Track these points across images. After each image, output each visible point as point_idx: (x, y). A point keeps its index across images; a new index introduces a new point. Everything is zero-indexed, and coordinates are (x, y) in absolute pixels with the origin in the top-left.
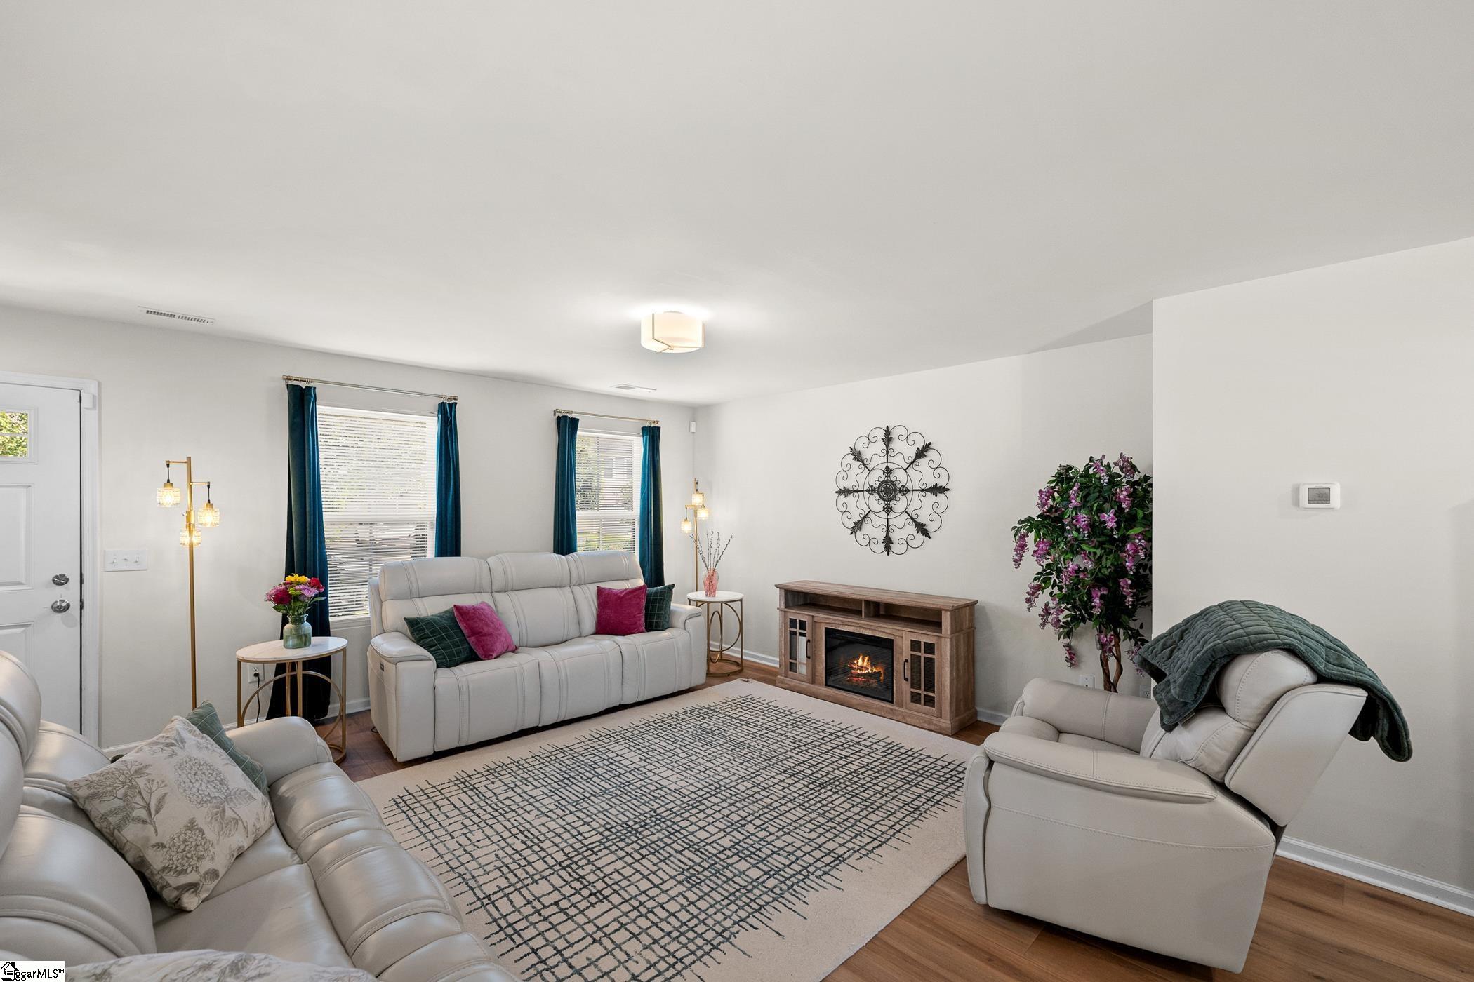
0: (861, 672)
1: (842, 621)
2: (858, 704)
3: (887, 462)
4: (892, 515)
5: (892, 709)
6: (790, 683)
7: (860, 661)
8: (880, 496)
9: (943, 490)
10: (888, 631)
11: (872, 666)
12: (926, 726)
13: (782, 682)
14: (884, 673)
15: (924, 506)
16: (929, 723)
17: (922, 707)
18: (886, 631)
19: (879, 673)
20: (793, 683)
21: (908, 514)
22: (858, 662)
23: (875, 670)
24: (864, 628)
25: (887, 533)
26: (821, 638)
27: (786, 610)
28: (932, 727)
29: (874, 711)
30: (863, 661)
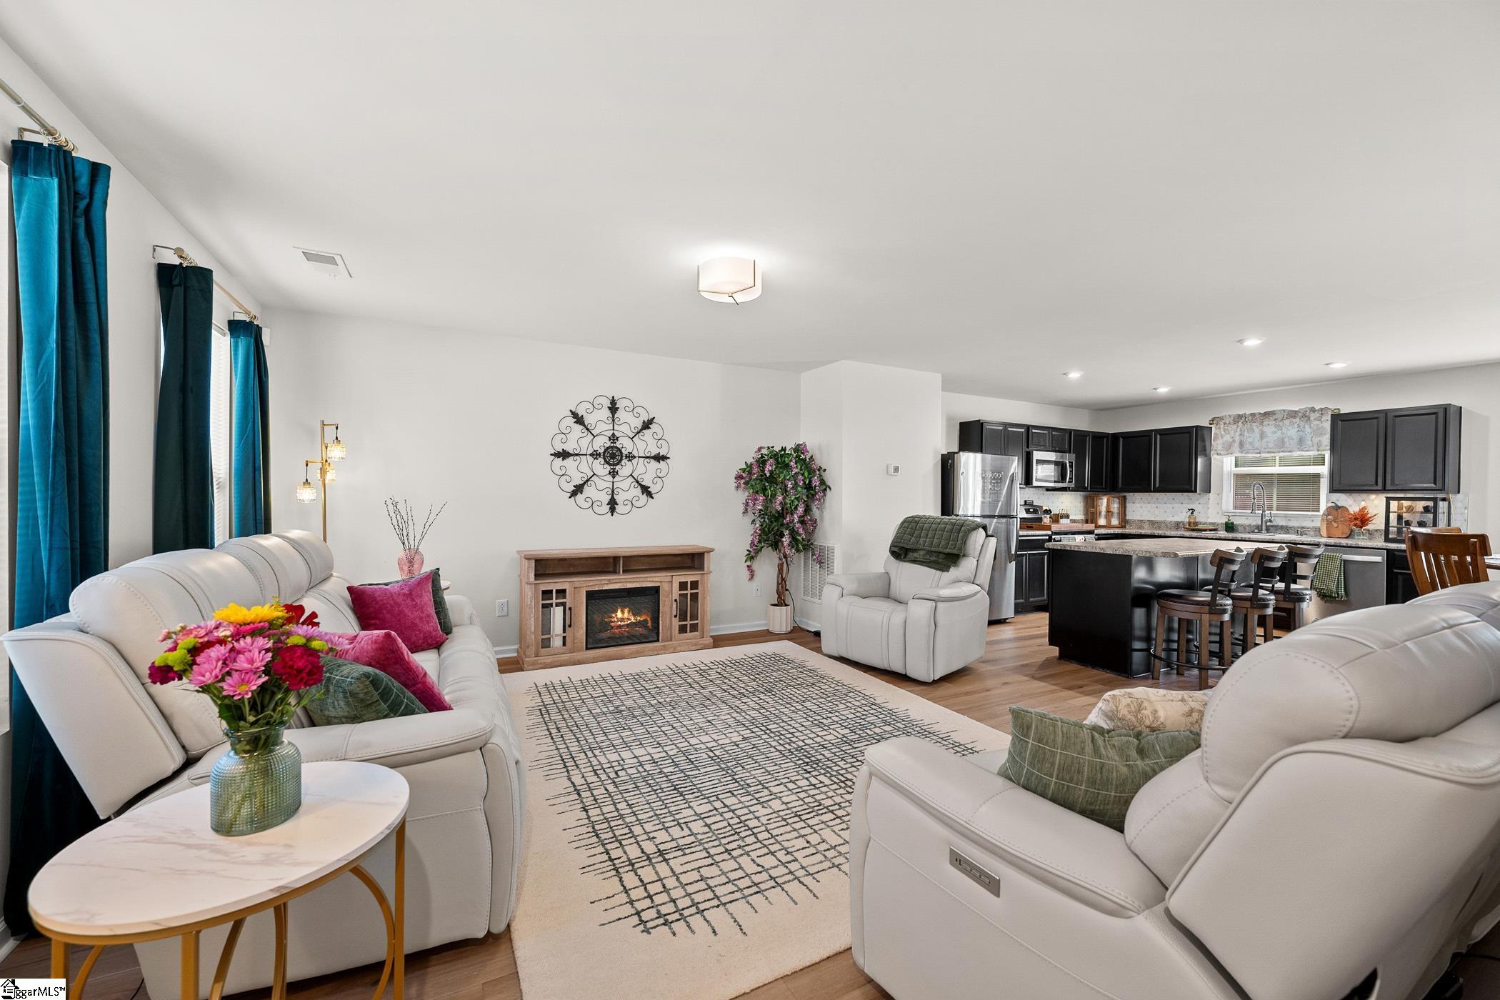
0: (623, 623)
1: (609, 580)
2: (631, 653)
3: (613, 429)
4: (617, 478)
5: (664, 646)
6: (546, 661)
7: (619, 614)
8: (605, 461)
9: (664, 458)
10: (657, 579)
11: (634, 615)
12: (694, 648)
13: (534, 664)
14: (651, 619)
15: (648, 472)
16: (696, 645)
17: (689, 635)
18: (655, 580)
19: (646, 621)
20: (548, 660)
21: (633, 477)
22: (616, 615)
23: (639, 618)
24: (630, 582)
25: (613, 495)
26: (583, 603)
27: (536, 582)
28: (697, 647)
29: (646, 653)
30: (623, 612)
